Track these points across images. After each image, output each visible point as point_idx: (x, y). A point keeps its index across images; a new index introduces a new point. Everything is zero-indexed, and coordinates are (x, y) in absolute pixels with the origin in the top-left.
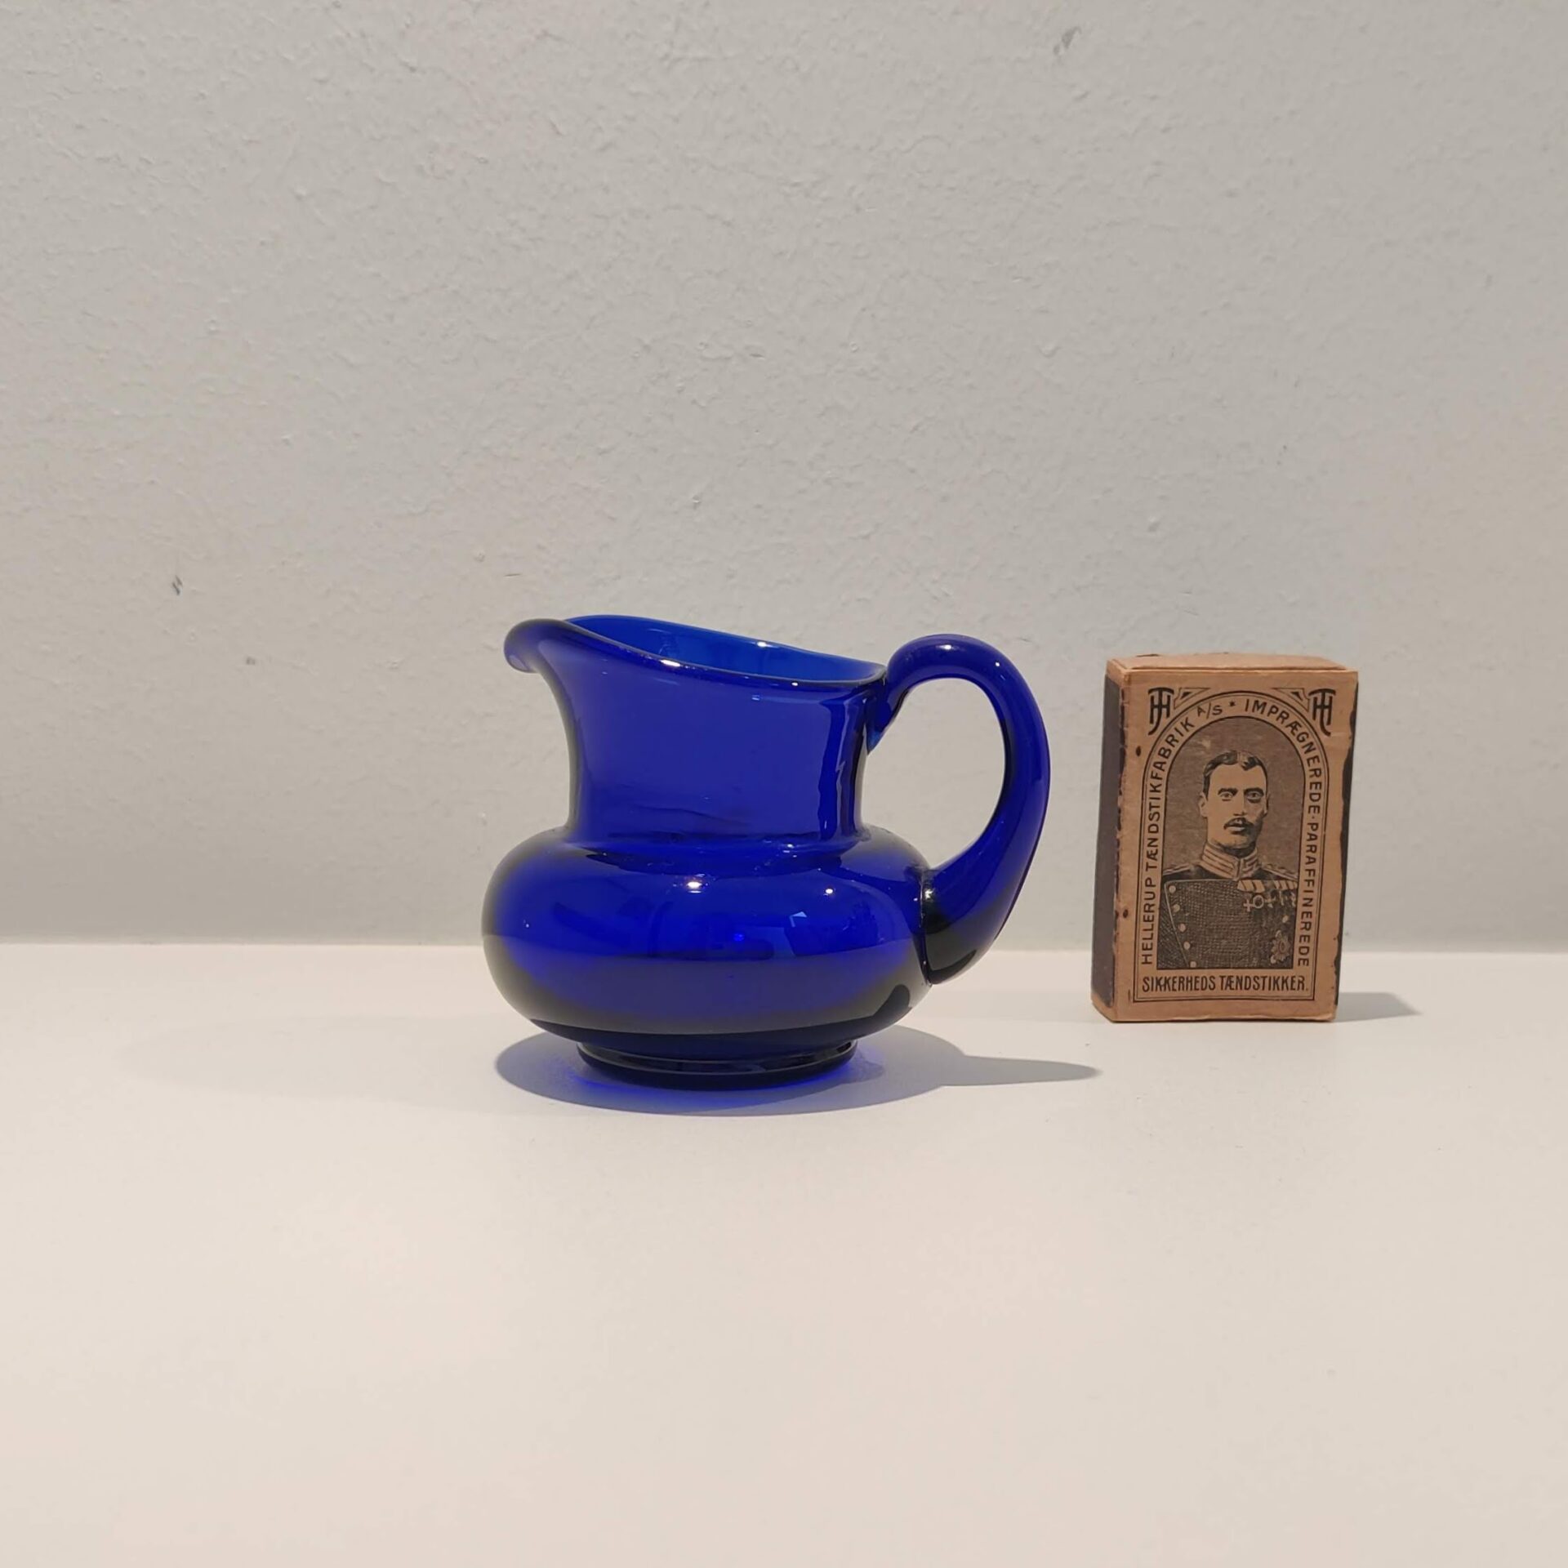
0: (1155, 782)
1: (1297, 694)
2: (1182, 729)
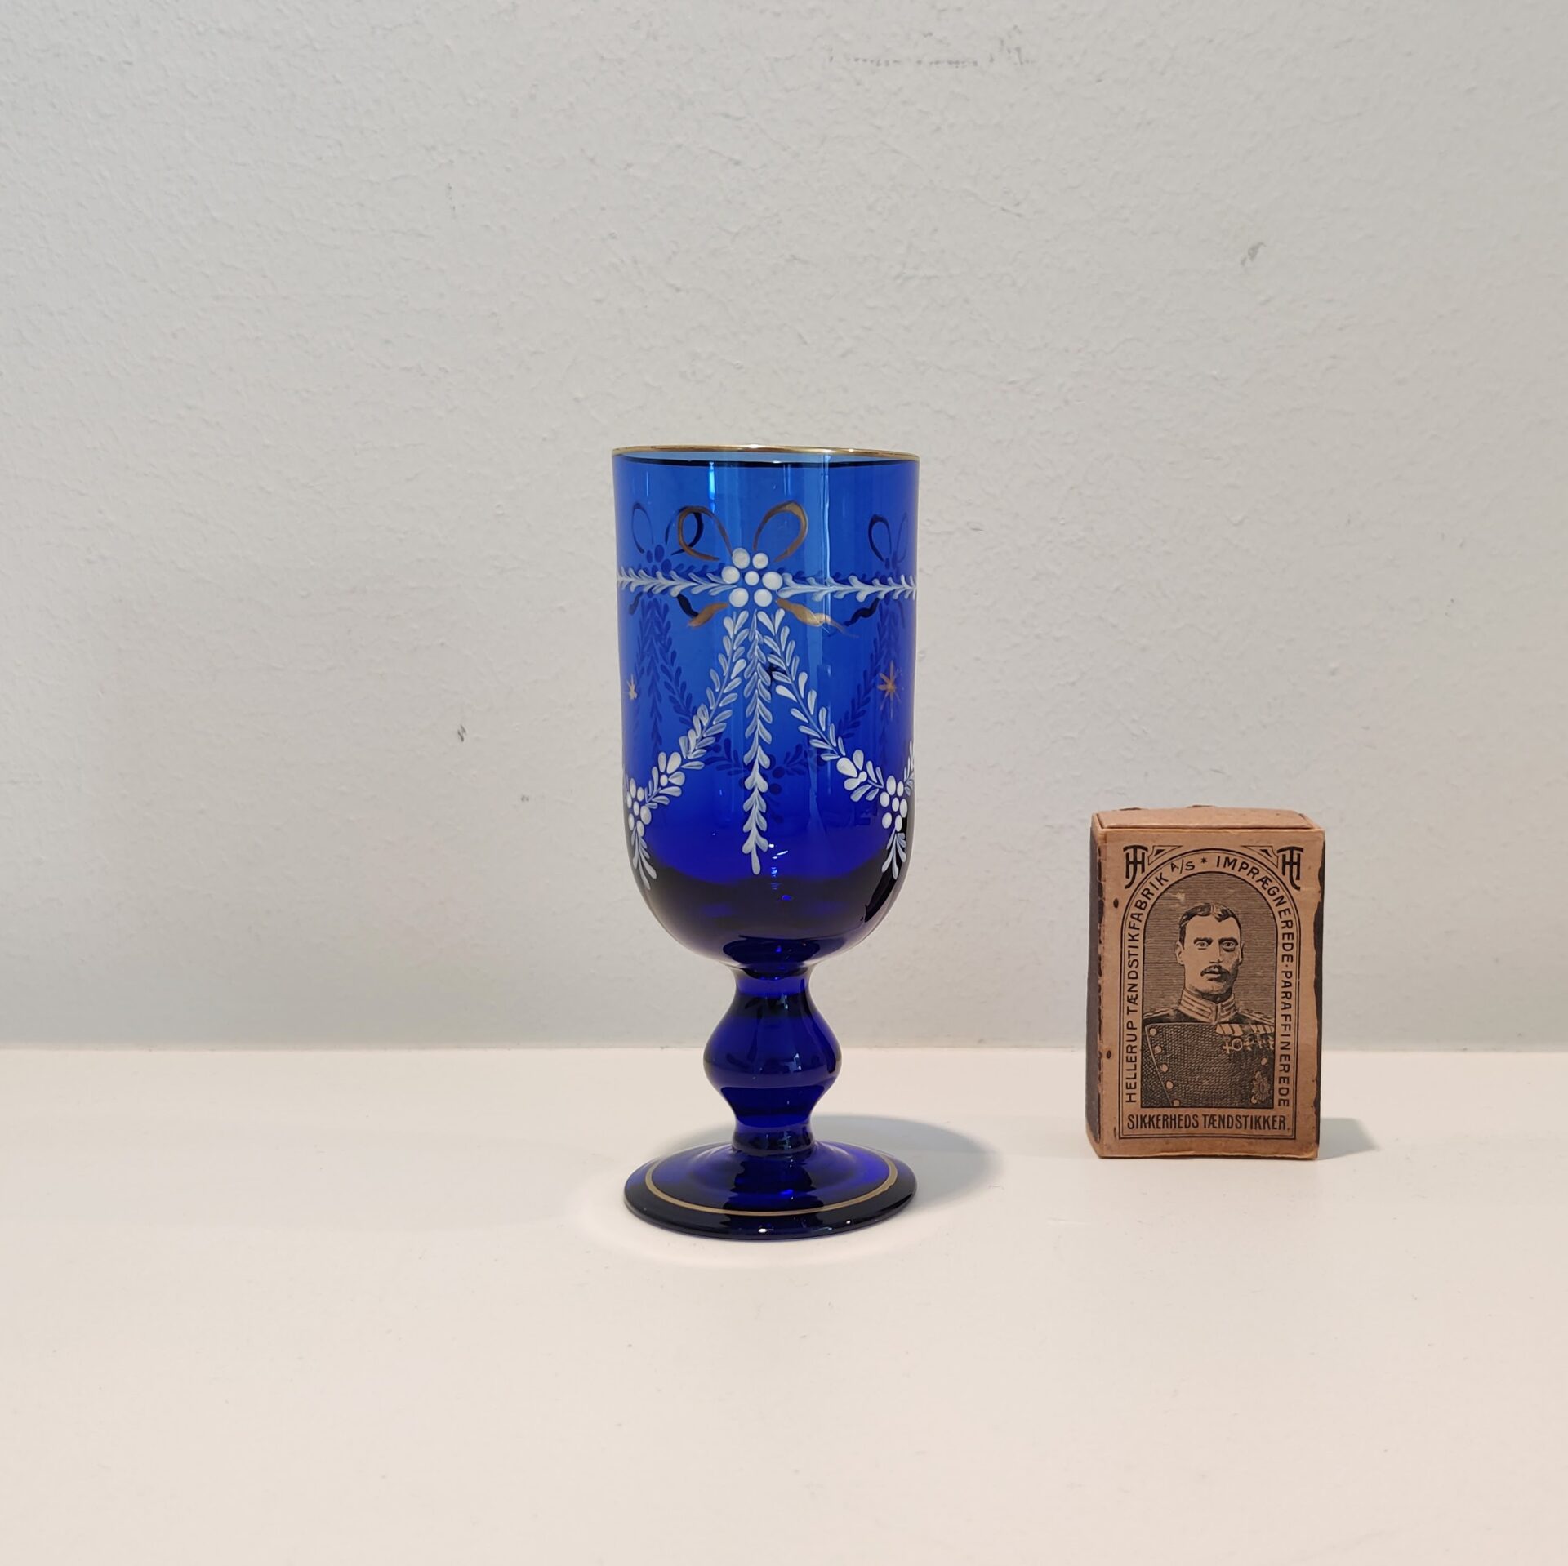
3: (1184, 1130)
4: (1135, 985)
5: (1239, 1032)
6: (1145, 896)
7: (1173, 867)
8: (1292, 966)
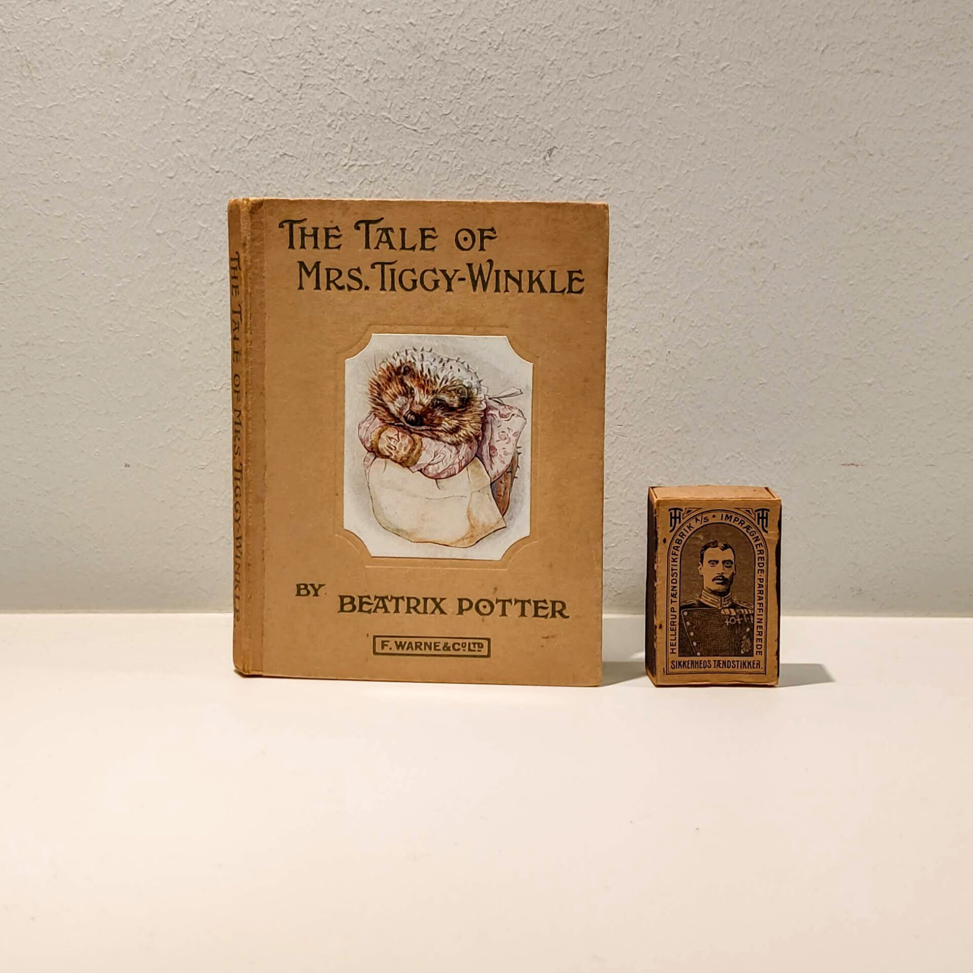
0: (674, 557)
1: (749, 511)
2: (688, 530)
3: (703, 670)
4: (675, 587)
5: (734, 613)
6: (681, 537)
7: (697, 520)
8: (763, 576)
